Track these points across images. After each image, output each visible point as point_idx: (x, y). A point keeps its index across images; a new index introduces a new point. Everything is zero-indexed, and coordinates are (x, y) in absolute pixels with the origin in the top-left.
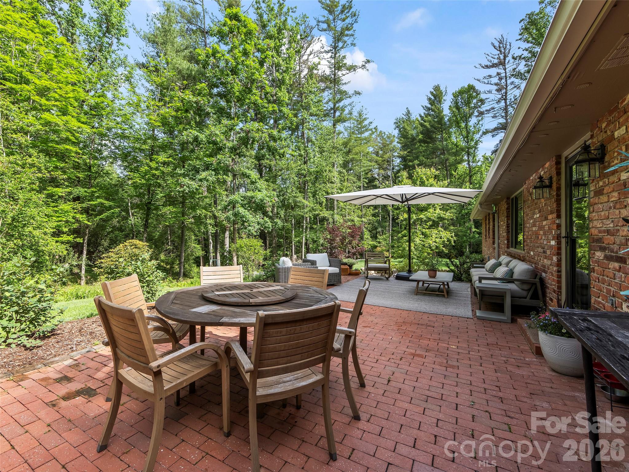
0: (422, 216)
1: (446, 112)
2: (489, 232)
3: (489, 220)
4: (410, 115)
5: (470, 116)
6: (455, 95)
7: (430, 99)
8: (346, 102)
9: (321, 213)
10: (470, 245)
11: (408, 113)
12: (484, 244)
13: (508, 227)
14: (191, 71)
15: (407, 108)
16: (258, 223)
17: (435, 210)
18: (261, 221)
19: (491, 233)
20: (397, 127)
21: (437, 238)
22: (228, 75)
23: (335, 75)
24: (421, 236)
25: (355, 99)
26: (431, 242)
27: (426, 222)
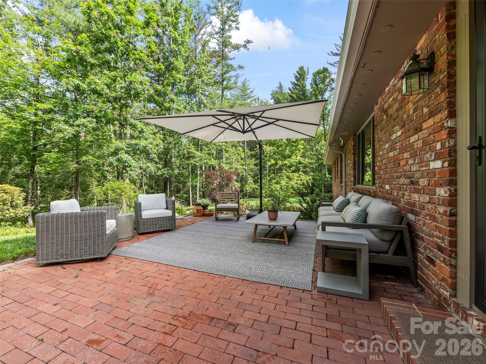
0: (286, 162)
1: (308, 87)
2: (337, 174)
3: (338, 163)
4: (282, 88)
5: (325, 91)
6: (315, 75)
7: (296, 77)
8: (232, 73)
9: (209, 161)
10: (325, 187)
11: (281, 87)
12: (334, 185)
13: (354, 164)
14: (78, 26)
15: (280, 83)
16: (141, 168)
17: (296, 157)
18: (144, 166)
19: (339, 174)
20: (273, 98)
21: (297, 180)
22: (110, 28)
23: (223, 51)
24: (287, 179)
25: (239, 72)
26: (293, 183)
27: (290, 167)
